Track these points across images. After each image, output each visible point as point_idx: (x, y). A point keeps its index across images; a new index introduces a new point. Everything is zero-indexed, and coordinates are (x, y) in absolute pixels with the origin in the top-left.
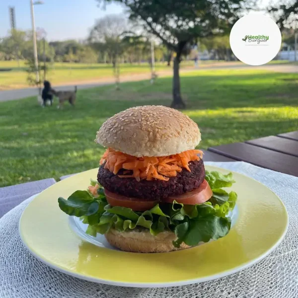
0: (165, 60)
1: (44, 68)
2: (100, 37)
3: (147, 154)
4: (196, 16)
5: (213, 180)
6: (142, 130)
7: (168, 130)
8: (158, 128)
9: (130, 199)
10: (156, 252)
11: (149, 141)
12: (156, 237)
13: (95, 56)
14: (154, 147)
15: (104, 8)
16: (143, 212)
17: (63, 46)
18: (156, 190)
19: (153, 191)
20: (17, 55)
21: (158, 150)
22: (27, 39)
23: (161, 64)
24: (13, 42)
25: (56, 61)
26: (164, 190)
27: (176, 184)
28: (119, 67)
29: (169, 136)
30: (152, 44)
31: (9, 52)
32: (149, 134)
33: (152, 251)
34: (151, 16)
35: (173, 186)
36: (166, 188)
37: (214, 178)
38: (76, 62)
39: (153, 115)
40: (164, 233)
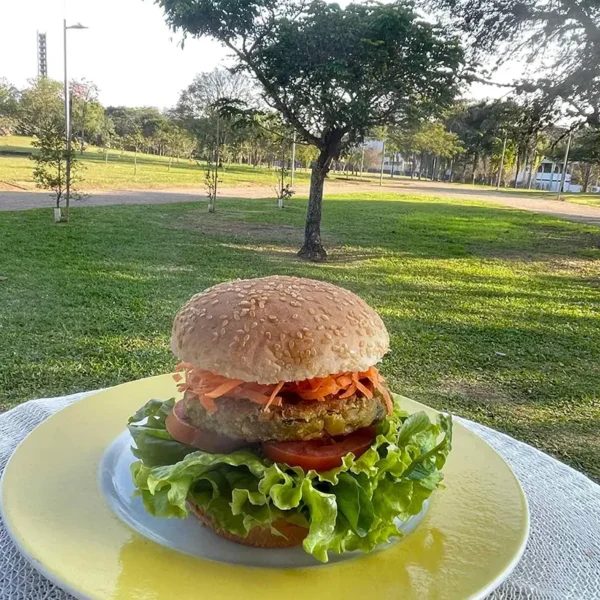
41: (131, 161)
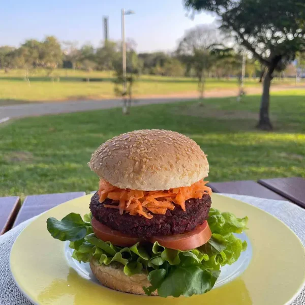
0: (257, 76)
1: (130, 80)
2: (189, 49)
3: (129, 186)
4: (297, 27)
5: (222, 223)
6: (128, 158)
7: (159, 161)
8: (147, 158)
9: (112, 232)
10: (132, 293)
11: (133, 171)
12: (131, 278)
13: (182, 69)
14: (138, 179)
15: (192, 17)
16: (123, 248)
17: (152, 58)
18: (137, 227)
19: (135, 227)
20: (107, 65)
21: (142, 184)
22: (118, 50)
23: (252, 80)
24: (105, 53)
25: (144, 73)
26: (147, 228)
27: (161, 223)
28: (205, 82)
29: (157, 169)
30: (244, 58)
31: (101, 63)
32: (135, 164)
33: (127, 291)
34: (243, 27)
35: (158, 225)
36: (149, 227)
37: (223, 220)
38: (163, 75)
39: (149, 141)
40: (140, 275)
41: (153, 81)
